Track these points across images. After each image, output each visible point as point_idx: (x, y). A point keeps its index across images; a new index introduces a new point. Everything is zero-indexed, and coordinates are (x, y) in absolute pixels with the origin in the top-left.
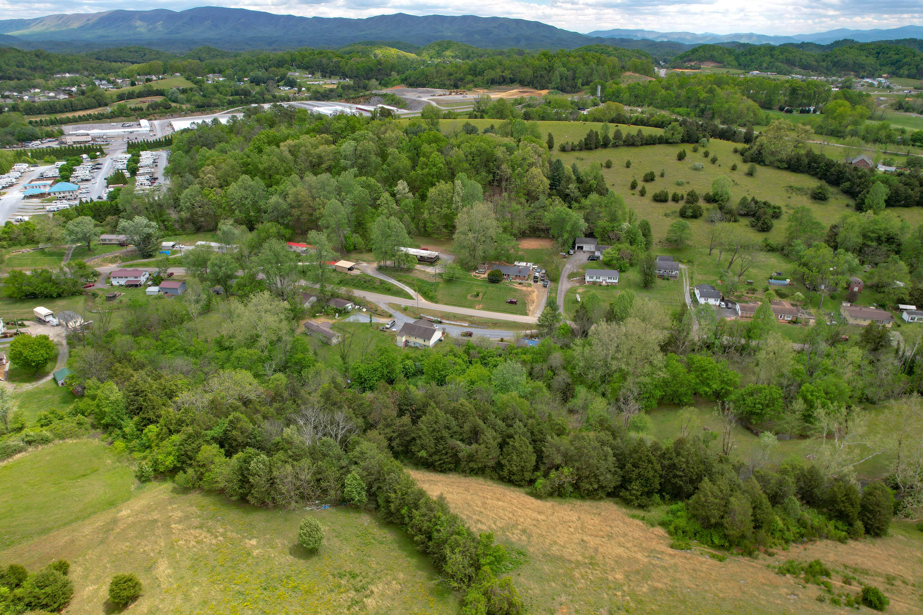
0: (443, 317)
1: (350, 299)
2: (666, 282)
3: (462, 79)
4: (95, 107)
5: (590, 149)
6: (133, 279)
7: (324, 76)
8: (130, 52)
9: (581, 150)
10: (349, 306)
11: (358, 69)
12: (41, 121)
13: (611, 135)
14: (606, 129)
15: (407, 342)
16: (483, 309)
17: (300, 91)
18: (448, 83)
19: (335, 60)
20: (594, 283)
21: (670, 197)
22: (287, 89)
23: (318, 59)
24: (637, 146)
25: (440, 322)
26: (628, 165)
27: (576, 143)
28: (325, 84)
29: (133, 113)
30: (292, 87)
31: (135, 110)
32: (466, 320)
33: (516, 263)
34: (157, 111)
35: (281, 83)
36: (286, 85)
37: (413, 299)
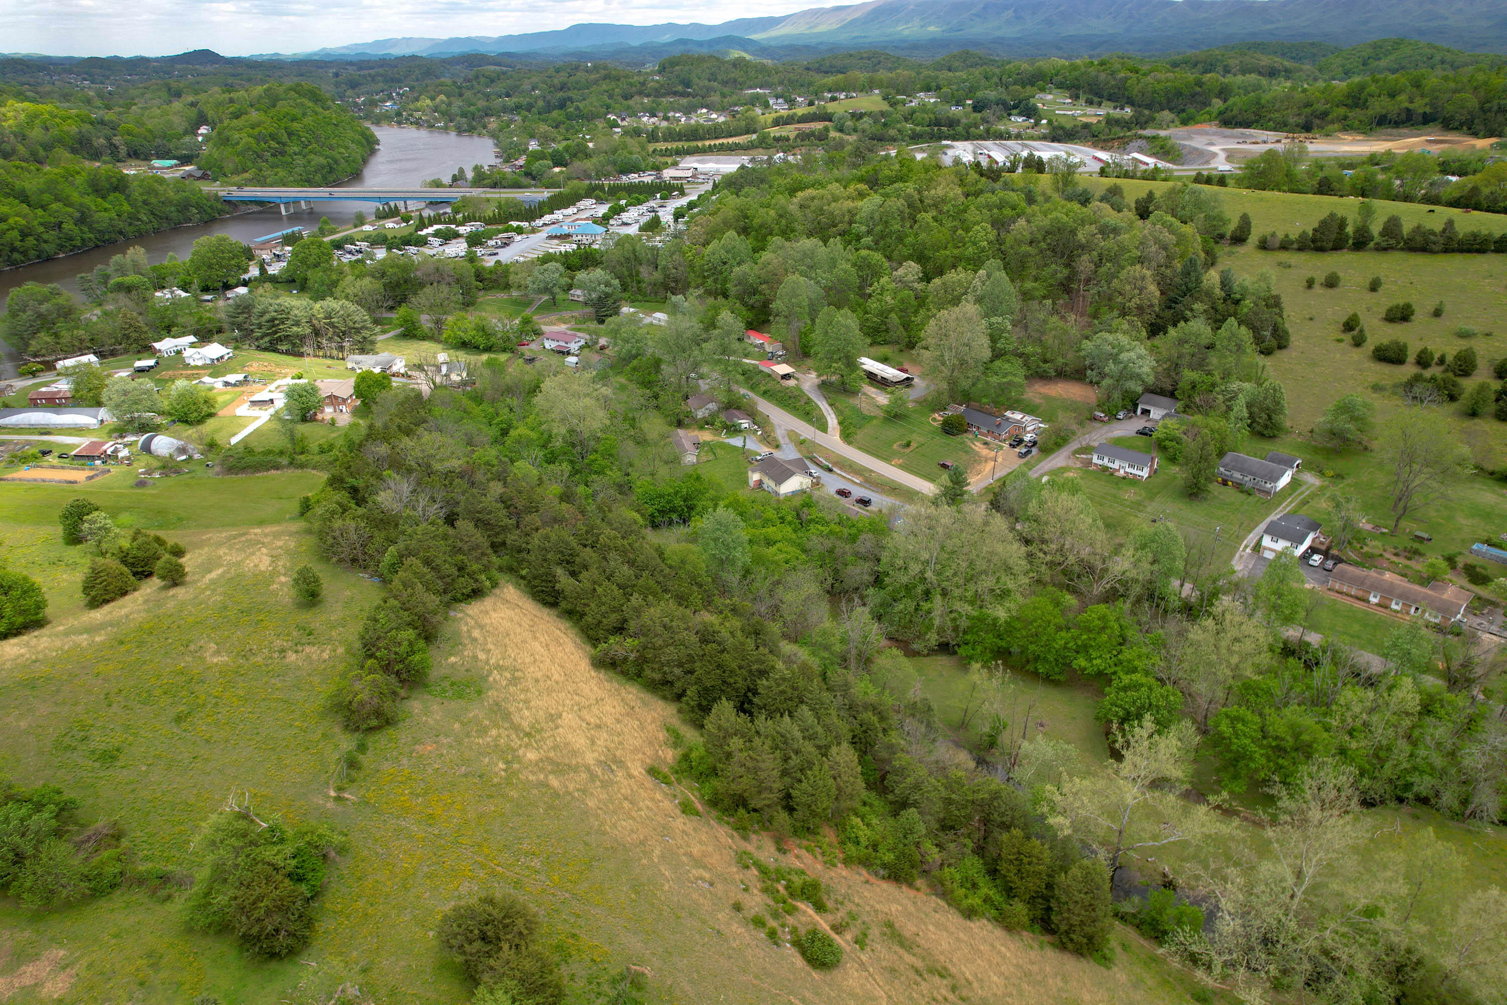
0: (836, 464)
1: (752, 414)
2: (1243, 496)
3: (1325, 114)
4: (741, 134)
5: (1321, 249)
6: (563, 344)
7: (1090, 103)
8: (862, 58)
9: (1300, 249)
10: (745, 423)
11: (1155, 92)
12: (667, 149)
13: (1376, 229)
14: (1367, 212)
15: (760, 483)
16: (902, 467)
17: (1037, 124)
18: (1292, 120)
19: (1122, 75)
20: (1105, 469)
21: (1411, 357)
22: (1020, 120)
23: (1094, 74)
24: (1432, 252)
25: (830, 470)
26: (1374, 287)
27: (1293, 236)
28: (1085, 115)
29: (775, 144)
30: (1029, 117)
31: (777, 139)
32: (861, 475)
33: (1008, 414)
34: (807, 142)
35: (1015, 112)
36: (1020, 114)
37: (826, 432)
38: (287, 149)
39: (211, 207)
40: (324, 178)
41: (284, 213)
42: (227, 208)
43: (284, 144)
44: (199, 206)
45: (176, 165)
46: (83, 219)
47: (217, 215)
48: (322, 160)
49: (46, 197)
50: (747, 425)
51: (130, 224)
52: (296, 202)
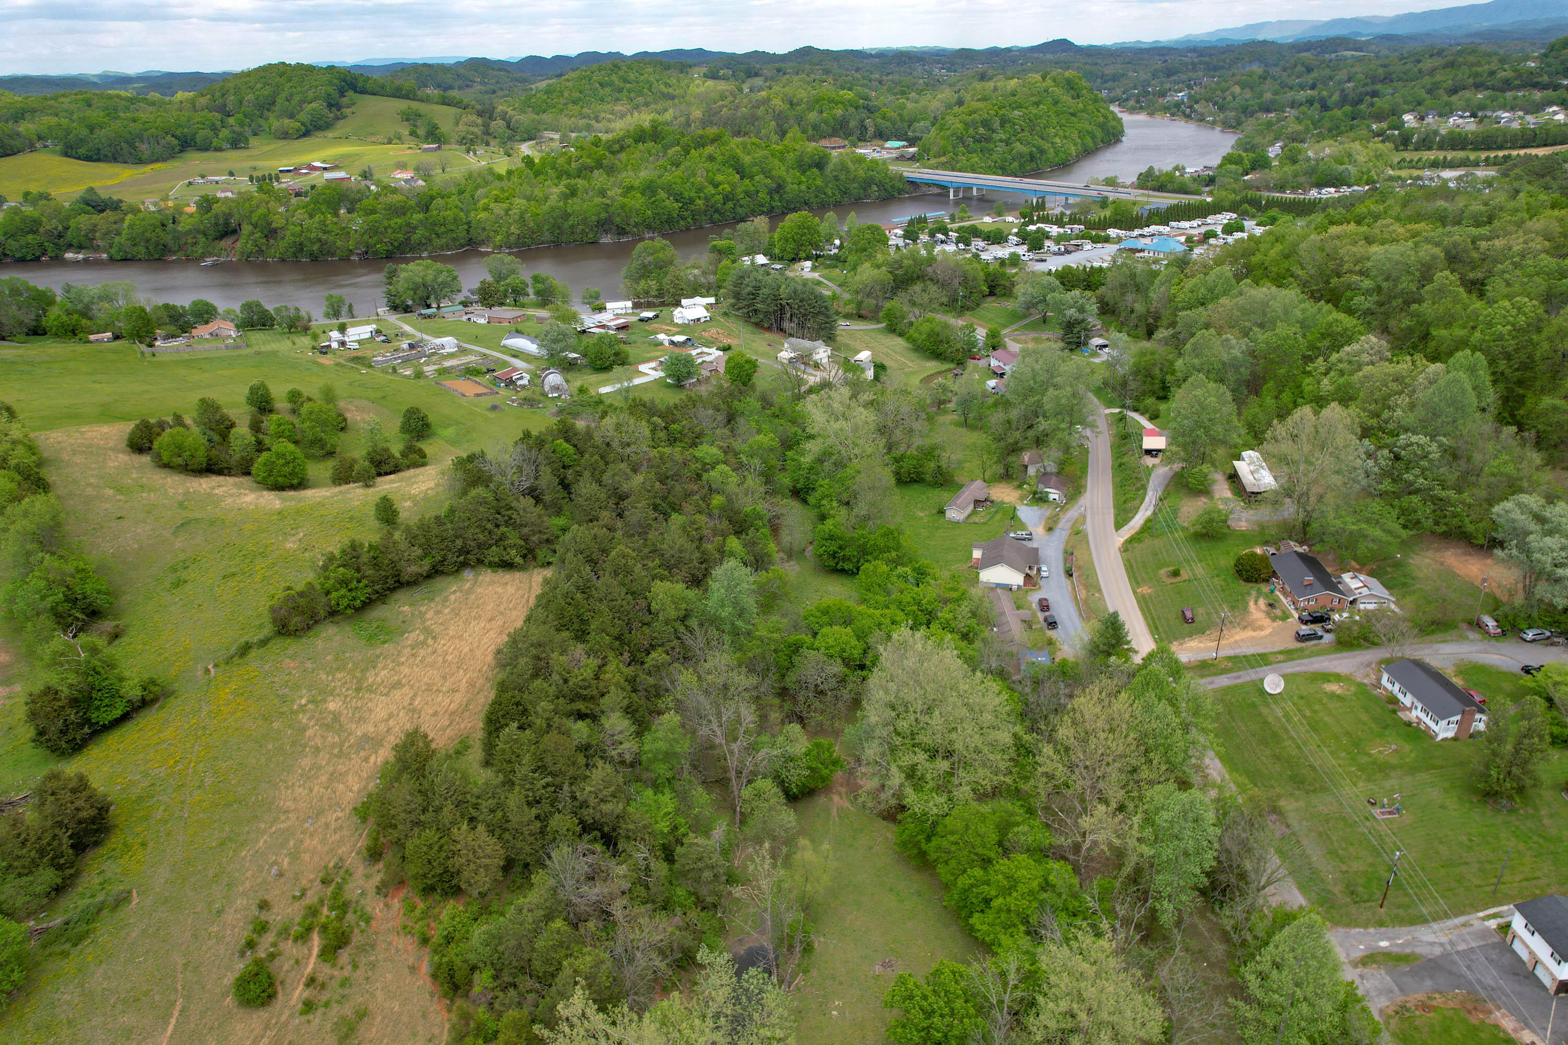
6: (1002, 365)
10: (1054, 494)
33: (1347, 576)
37: (1117, 530)
38: (994, 135)
39: (893, 187)
40: (1021, 166)
41: (951, 197)
42: (907, 187)
43: (994, 131)
44: (880, 185)
45: (904, 147)
46: (779, 188)
47: (896, 194)
48: (1025, 150)
49: (755, 169)
50: (1056, 497)
51: (817, 197)
52: (968, 188)
